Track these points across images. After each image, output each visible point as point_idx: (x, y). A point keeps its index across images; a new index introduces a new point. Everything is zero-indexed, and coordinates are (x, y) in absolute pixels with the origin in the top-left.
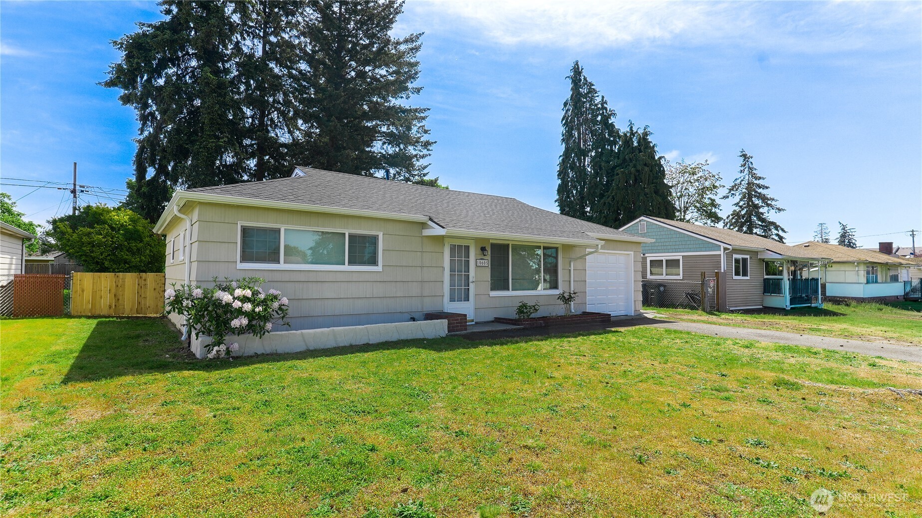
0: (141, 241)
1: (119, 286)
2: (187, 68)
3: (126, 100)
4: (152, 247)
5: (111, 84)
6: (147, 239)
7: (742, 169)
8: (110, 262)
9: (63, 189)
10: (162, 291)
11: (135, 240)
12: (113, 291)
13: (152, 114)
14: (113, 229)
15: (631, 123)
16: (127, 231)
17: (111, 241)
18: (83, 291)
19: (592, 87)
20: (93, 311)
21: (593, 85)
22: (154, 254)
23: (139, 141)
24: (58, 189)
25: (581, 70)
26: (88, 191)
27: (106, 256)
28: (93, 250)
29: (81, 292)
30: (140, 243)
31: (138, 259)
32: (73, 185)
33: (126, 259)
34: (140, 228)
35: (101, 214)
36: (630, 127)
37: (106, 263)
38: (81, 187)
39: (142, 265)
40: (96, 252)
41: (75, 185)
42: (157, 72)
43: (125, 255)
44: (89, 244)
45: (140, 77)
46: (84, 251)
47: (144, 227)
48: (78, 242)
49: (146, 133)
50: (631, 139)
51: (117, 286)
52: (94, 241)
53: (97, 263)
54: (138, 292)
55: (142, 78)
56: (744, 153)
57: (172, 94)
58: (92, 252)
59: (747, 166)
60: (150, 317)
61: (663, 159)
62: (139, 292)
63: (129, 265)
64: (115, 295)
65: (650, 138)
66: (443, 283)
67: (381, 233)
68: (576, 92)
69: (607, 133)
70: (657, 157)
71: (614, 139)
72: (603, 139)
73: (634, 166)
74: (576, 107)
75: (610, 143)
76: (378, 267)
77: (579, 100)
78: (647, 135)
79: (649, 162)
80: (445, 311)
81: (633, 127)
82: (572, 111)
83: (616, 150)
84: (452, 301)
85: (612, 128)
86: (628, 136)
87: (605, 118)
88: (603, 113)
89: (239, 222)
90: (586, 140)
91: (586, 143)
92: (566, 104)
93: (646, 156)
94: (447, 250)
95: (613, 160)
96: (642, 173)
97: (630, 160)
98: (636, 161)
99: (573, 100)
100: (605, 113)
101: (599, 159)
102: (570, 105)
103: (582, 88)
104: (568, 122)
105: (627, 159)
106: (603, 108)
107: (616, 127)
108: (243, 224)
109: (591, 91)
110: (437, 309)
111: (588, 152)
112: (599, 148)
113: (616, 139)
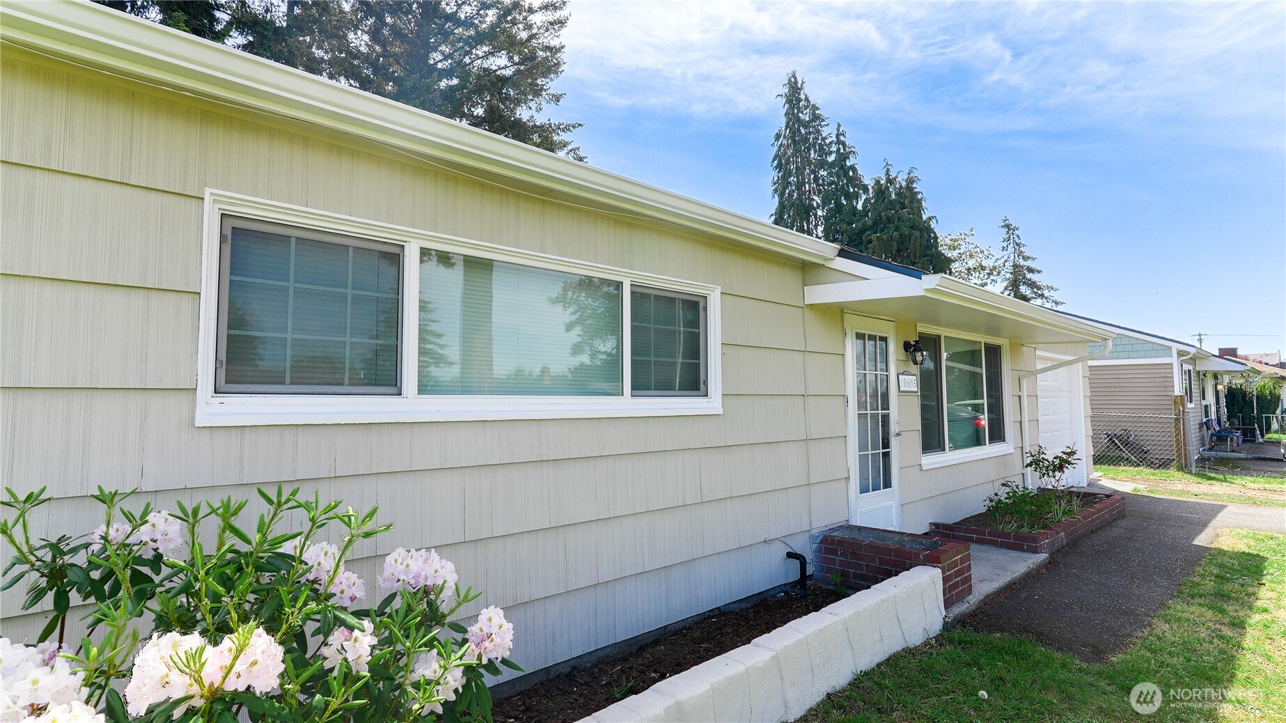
7: (1005, 244)
15: (887, 164)
19: (817, 112)
21: (818, 109)
25: (802, 85)
36: (885, 170)
50: (888, 188)
56: (1007, 222)
59: (1012, 240)
61: (934, 220)
65: (917, 187)
66: (846, 442)
67: (716, 291)
68: (793, 119)
69: (845, 181)
70: (924, 217)
71: (856, 189)
72: (837, 189)
73: (897, 229)
74: (794, 141)
75: (849, 197)
76: (708, 400)
77: (799, 130)
78: (912, 182)
79: (917, 223)
80: (853, 523)
81: (891, 170)
82: (788, 146)
83: (860, 207)
84: (864, 490)
85: (851, 174)
86: (882, 185)
87: (843, 157)
88: (839, 149)
89: (212, 194)
90: (810, 191)
91: (809, 197)
92: (778, 137)
93: (914, 214)
94: (851, 348)
95: (858, 220)
96: (910, 240)
97: (889, 220)
98: (898, 221)
99: (788, 130)
100: (842, 151)
101: (836, 219)
102: (784, 137)
103: (802, 113)
104: (781, 163)
105: (884, 218)
106: (839, 142)
107: (859, 172)
108: (235, 205)
109: (816, 117)
110: (837, 519)
111: (815, 209)
112: (831, 203)
113: (858, 189)
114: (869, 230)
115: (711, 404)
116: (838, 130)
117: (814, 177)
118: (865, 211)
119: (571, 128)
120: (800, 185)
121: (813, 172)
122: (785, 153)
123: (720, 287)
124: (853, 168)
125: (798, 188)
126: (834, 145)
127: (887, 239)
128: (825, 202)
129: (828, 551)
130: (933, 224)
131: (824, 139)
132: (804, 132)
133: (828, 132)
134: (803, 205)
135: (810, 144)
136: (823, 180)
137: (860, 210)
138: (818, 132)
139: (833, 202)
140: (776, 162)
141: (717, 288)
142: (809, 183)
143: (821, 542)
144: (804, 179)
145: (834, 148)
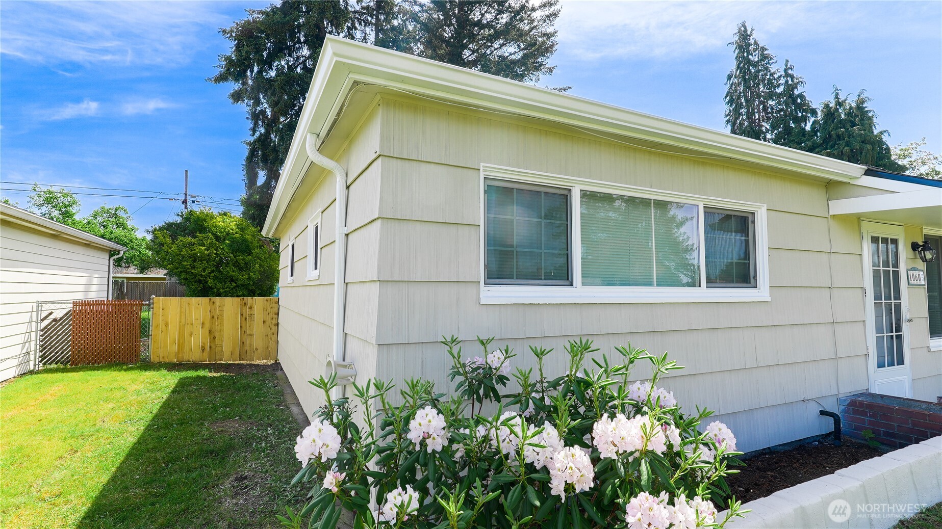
0: (250, 254)
1: (216, 317)
2: (298, 58)
3: (237, 97)
4: (262, 261)
5: (221, 78)
6: (256, 250)
8: (214, 280)
9: (175, 199)
10: (275, 325)
11: (243, 251)
12: (207, 325)
13: (263, 112)
14: (217, 238)
15: (836, 89)
16: (233, 241)
17: (215, 254)
18: (167, 325)
19: (765, 53)
20: (180, 355)
21: (766, 50)
22: (264, 270)
23: (250, 144)
24: (170, 199)
25: (750, 33)
26: (199, 202)
27: (209, 273)
28: (194, 265)
29: (164, 326)
30: (248, 255)
31: (246, 276)
32: (184, 195)
33: (233, 276)
34: (249, 237)
35: (205, 220)
36: (834, 94)
37: (210, 281)
38: (192, 197)
39: (251, 283)
40: (197, 268)
41: (186, 195)
42: (267, 63)
43: (231, 271)
44: (190, 257)
45: (250, 71)
46: (184, 267)
47: (253, 236)
48: (177, 255)
49: (257, 134)
50: (837, 110)
51: (213, 317)
52: (196, 254)
53: (200, 281)
54: (241, 327)
55: (252, 71)
57: (284, 84)
58: (194, 267)
60: (258, 365)
61: (885, 134)
62: (243, 325)
63: (236, 283)
64: (210, 331)
65: (868, 106)
66: (864, 325)
67: (763, 208)
68: (744, 62)
69: (793, 108)
70: (876, 132)
71: (804, 114)
72: (785, 115)
73: (847, 144)
74: (745, 80)
75: (797, 120)
76: (758, 290)
77: (749, 70)
78: (863, 102)
79: (868, 138)
80: (872, 391)
81: (840, 94)
82: (739, 84)
83: (808, 128)
84: (881, 365)
85: (799, 101)
86: (832, 107)
87: (790, 88)
88: (787, 82)
89: (483, 166)
90: (759, 120)
91: (758, 123)
92: (729, 77)
93: (864, 130)
94: (867, 248)
95: (808, 140)
96: (861, 153)
97: (839, 137)
98: (849, 137)
99: (739, 71)
100: (790, 82)
101: (784, 140)
102: (735, 77)
103: (752, 55)
104: (732, 99)
105: (834, 136)
106: (787, 75)
107: (807, 99)
108: (490, 171)
109: (764, 57)
110: (860, 387)
111: (763, 133)
112: (780, 127)
113: (806, 113)
114: (818, 147)
115: (761, 293)
116: (786, 66)
117: (763, 107)
118: (814, 131)
119: (563, 91)
120: (750, 115)
121: (761, 102)
122: (736, 91)
123: (765, 205)
124: (801, 96)
125: (749, 118)
126: (782, 78)
127: (838, 154)
128: (774, 127)
129: (856, 412)
130: (885, 138)
131: (772, 74)
132: (753, 71)
133: (776, 68)
134: (754, 131)
135: (759, 80)
136: (772, 109)
137: (809, 131)
138: (767, 69)
139: (782, 126)
140: (728, 98)
141: (764, 206)
142: (759, 112)
143: (849, 405)
144: (753, 110)
145: (782, 81)
